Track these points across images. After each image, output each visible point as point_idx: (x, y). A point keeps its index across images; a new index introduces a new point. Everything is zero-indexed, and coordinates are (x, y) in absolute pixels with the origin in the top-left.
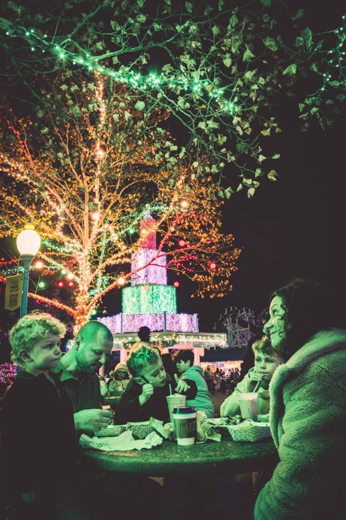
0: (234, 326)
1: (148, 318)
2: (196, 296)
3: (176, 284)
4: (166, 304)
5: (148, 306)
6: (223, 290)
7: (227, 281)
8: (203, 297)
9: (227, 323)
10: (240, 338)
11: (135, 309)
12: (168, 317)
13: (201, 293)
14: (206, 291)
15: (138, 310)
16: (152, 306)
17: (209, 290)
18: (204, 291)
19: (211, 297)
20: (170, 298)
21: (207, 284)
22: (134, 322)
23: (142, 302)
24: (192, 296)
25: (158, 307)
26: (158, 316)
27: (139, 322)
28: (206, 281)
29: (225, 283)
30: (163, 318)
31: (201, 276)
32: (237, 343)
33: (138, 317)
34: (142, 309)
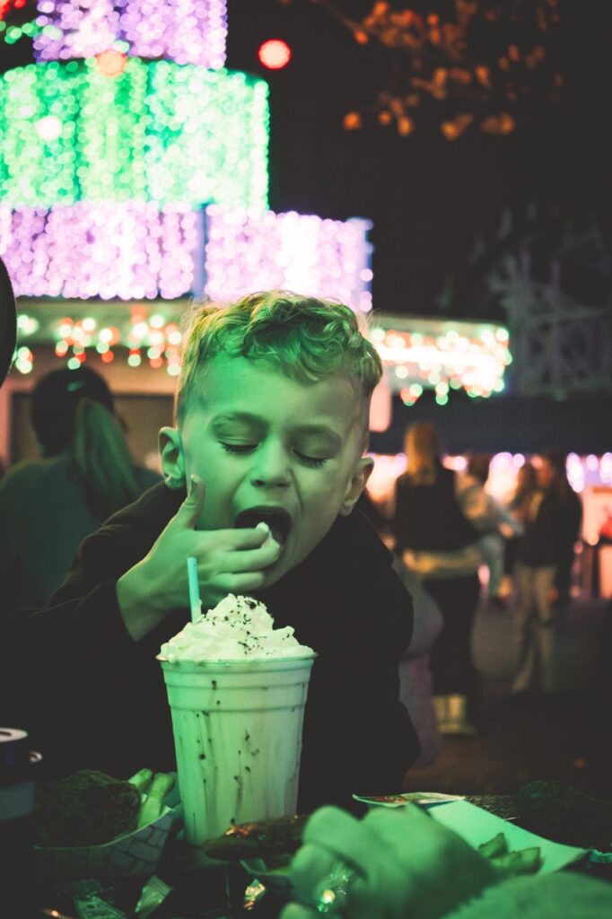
0: (538, 294)
2: (369, 119)
3: (275, 54)
6: (512, 97)
7: (539, 53)
8: (405, 126)
9: (504, 276)
10: (566, 352)
12: (223, 228)
13: (397, 106)
14: (426, 96)
17: (440, 94)
18: (413, 100)
19: (450, 130)
21: (435, 56)
23: (89, 152)
24: (352, 120)
26: (171, 221)
27: (71, 248)
28: (428, 45)
29: (530, 61)
30: (193, 235)
31: (405, 18)
32: (546, 377)
33: (70, 219)
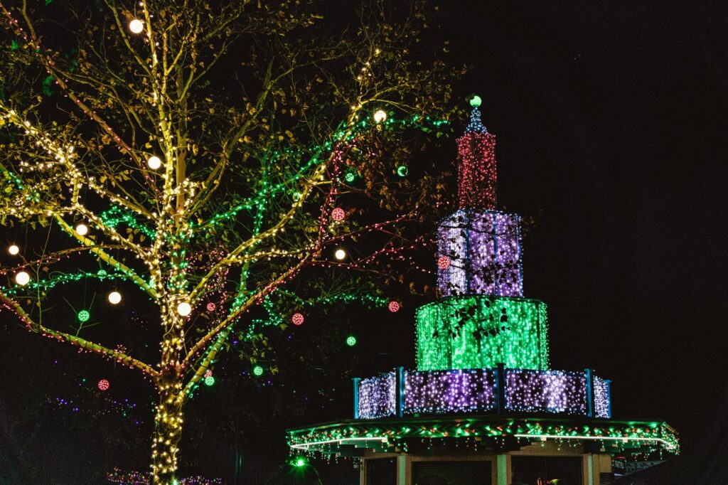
1: (461, 378)
4: (516, 343)
5: (468, 350)
11: (439, 357)
15: (446, 360)
16: (479, 351)
20: (528, 328)
22: (428, 389)
25: (494, 351)
27: (439, 389)
30: (496, 381)
33: (437, 376)
34: (454, 358)
